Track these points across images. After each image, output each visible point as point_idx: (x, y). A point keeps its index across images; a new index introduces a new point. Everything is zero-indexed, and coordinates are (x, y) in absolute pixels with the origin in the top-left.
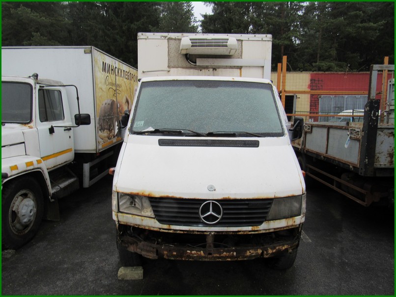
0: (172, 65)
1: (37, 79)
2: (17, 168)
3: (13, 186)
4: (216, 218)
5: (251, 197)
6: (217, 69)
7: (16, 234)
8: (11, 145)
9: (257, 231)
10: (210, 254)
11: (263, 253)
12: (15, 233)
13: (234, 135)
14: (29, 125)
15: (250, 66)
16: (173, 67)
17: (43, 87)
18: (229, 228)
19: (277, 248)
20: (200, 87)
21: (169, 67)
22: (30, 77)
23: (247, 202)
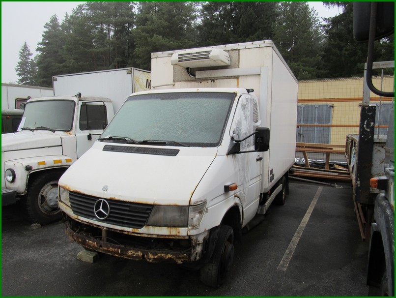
0: (177, 80)
1: (80, 97)
2: (45, 164)
3: (44, 177)
4: (104, 215)
5: (132, 200)
6: (216, 80)
7: (44, 214)
8: (49, 147)
9: (139, 234)
10: (101, 246)
11: (143, 256)
12: (44, 212)
13: (164, 144)
14: (70, 132)
15: (247, 75)
16: (178, 81)
17: (85, 103)
18: (114, 226)
19: (159, 255)
20: (163, 99)
21: (174, 81)
22: (76, 96)
23: (129, 205)
